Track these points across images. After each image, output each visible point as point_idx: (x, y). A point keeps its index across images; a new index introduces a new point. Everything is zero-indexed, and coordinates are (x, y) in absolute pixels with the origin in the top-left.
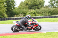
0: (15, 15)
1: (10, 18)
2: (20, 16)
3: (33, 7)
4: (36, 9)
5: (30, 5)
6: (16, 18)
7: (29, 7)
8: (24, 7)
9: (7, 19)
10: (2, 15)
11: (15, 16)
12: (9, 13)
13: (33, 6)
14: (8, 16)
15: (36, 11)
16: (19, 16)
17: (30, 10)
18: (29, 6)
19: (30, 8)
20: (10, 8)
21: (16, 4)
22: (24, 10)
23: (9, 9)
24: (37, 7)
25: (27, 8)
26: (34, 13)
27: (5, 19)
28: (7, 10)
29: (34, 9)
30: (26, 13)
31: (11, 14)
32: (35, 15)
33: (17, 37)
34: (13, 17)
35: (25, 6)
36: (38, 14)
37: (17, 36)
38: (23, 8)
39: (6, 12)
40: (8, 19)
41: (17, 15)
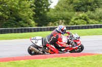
0: (49, 22)
1: (41, 29)
2: (59, 23)
3: (83, 8)
4: (89, 11)
5: (77, 3)
6: (51, 28)
7: (75, 7)
8: (66, 7)
9: (35, 30)
10: (26, 23)
11: (51, 23)
12: (38, 19)
13: (83, 5)
14: (37, 24)
15: (89, 15)
16: (57, 24)
17: (76, 13)
18: (76, 5)
19: (78, 9)
20: (41, 10)
21: (51, 2)
22: (66, 13)
23: (39, 12)
24: (90, 7)
25: (72, 10)
26: (85, 19)
27: (31, 29)
28: (34, 13)
29: (84, 11)
30: (69, 18)
31: (42, 20)
32: (85, 22)
33: (56, 62)
34: (46, 25)
35: (67, 5)
36: (91, 21)
37: (54, 61)
38: (65, 10)
39: (34, 16)
40: (38, 30)
41: (53, 22)
